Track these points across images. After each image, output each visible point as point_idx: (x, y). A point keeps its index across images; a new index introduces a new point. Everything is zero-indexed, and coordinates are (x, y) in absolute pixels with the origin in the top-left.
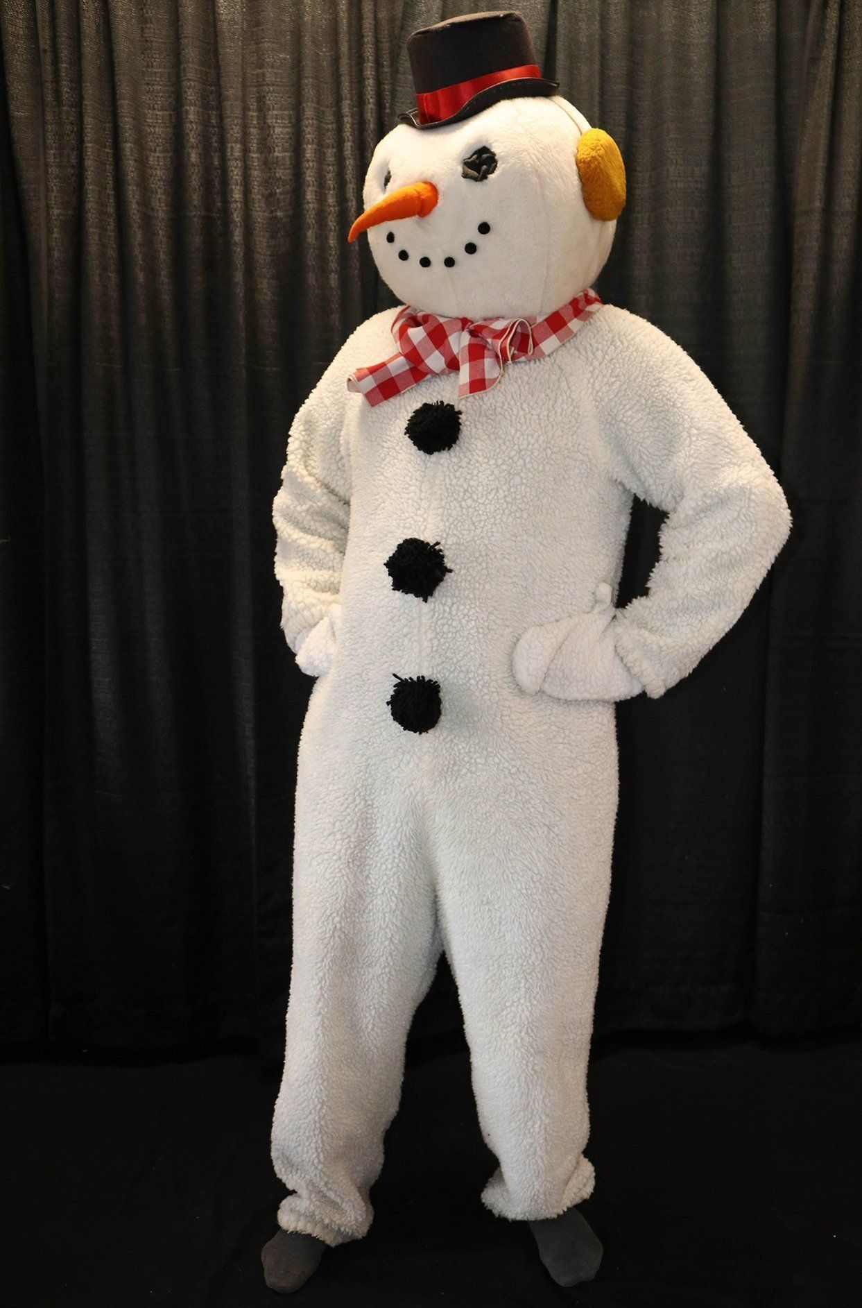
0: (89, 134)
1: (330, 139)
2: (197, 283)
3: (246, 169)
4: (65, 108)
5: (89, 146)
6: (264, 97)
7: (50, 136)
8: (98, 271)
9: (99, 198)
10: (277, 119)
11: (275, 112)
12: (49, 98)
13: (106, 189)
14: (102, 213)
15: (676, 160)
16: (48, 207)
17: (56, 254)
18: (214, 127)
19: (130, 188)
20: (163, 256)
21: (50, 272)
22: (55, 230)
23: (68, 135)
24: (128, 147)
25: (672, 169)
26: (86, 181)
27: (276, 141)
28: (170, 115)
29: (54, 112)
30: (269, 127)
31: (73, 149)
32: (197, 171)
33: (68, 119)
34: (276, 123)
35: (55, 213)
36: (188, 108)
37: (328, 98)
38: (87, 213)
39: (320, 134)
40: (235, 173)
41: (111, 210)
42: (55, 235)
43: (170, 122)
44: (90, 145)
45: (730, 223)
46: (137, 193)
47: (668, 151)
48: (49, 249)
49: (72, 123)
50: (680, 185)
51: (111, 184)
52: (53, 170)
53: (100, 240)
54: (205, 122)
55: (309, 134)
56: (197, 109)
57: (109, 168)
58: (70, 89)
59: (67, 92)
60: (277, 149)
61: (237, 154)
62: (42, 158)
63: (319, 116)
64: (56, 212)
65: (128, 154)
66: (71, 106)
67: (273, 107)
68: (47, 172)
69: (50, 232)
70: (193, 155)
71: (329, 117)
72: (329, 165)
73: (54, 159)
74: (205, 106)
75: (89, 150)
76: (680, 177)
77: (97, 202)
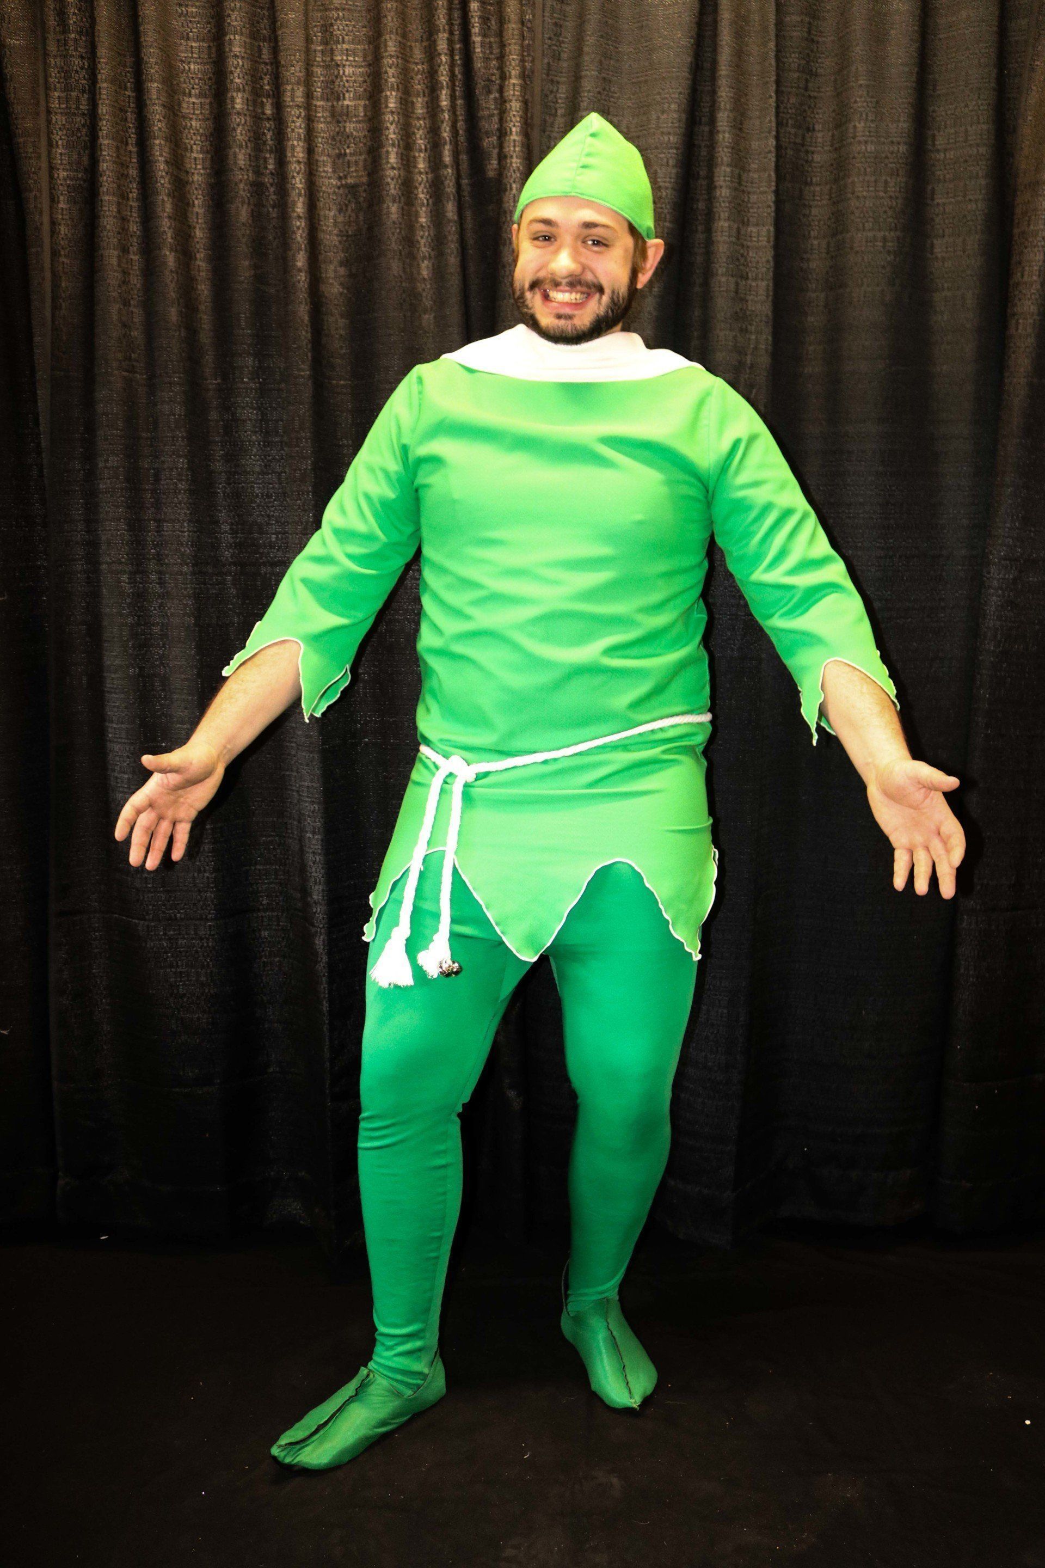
0: (105, 71)
1: (418, 85)
2: (244, 268)
3: (310, 120)
4: (73, 36)
5: (105, 88)
6: (332, 25)
7: (53, 72)
8: (116, 253)
9: (118, 157)
10: (347, 55)
11: (345, 46)
12: (52, 21)
13: (127, 144)
14: (122, 176)
15: (867, 115)
16: (51, 168)
17: (63, 230)
18: (266, 64)
19: (157, 142)
20: (200, 233)
21: (55, 254)
22: (61, 198)
23: (77, 72)
24: (154, 88)
25: (860, 126)
26: (100, 134)
27: (347, 85)
28: (209, 47)
29: (58, 40)
30: (338, 65)
31: (84, 91)
32: (243, 121)
33: (76, 50)
34: (347, 60)
35: (61, 176)
36: (232, 37)
37: (416, 29)
38: (101, 176)
39: (405, 75)
40: (298, 124)
41: (133, 172)
42: (62, 205)
43: (210, 58)
44: (105, 85)
45: (933, 199)
46: (167, 150)
47: (856, 102)
48: (53, 223)
49: (82, 57)
50: (871, 148)
51: (132, 140)
52: (59, 119)
53: (119, 212)
54: (254, 57)
55: (391, 76)
56: (243, 39)
57: (131, 116)
58: (79, 10)
59: (74, 14)
60: (347, 95)
61: (300, 99)
62: (43, 103)
63: (404, 54)
64: (63, 174)
65: (155, 97)
66: (81, 33)
67: (343, 38)
68: (49, 122)
69: (53, 200)
70: (238, 100)
71: (418, 54)
72: (419, 119)
73: (59, 104)
74: (254, 35)
75: (104, 92)
76: (870, 136)
77: (114, 162)
